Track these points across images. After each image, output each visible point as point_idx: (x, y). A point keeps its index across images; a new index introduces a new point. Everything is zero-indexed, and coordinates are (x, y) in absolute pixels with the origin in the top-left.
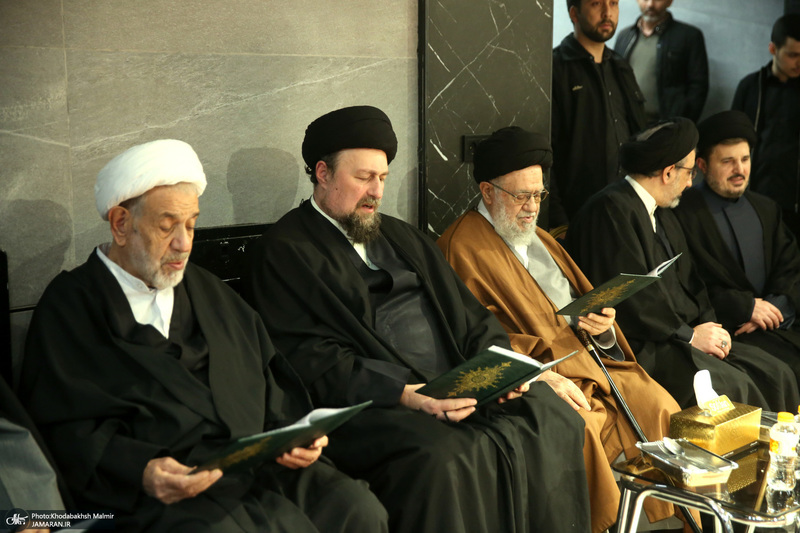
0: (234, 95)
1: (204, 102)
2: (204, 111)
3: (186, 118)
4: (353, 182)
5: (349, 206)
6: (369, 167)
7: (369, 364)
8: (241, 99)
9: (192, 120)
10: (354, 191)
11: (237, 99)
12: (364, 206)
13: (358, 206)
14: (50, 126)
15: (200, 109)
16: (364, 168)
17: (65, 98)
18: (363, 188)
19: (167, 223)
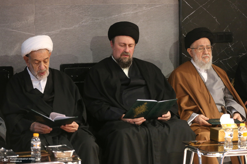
0: (96, 18)
1: (84, 20)
2: (84, 23)
3: (77, 26)
4: (119, 47)
5: (118, 55)
6: (123, 42)
7: (112, 109)
8: (99, 19)
9: (79, 26)
10: (119, 50)
11: (97, 19)
12: (123, 55)
13: (121, 55)
14: (28, 29)
15: (82, 23)
16: (121, 42)
17: (34, 20)
18: (122, 49)
19: (37, 62)
